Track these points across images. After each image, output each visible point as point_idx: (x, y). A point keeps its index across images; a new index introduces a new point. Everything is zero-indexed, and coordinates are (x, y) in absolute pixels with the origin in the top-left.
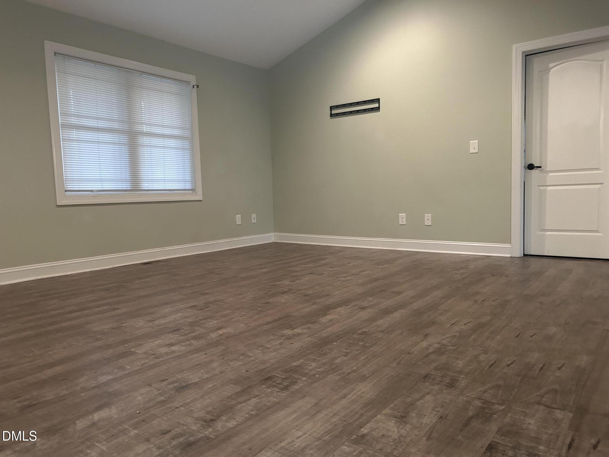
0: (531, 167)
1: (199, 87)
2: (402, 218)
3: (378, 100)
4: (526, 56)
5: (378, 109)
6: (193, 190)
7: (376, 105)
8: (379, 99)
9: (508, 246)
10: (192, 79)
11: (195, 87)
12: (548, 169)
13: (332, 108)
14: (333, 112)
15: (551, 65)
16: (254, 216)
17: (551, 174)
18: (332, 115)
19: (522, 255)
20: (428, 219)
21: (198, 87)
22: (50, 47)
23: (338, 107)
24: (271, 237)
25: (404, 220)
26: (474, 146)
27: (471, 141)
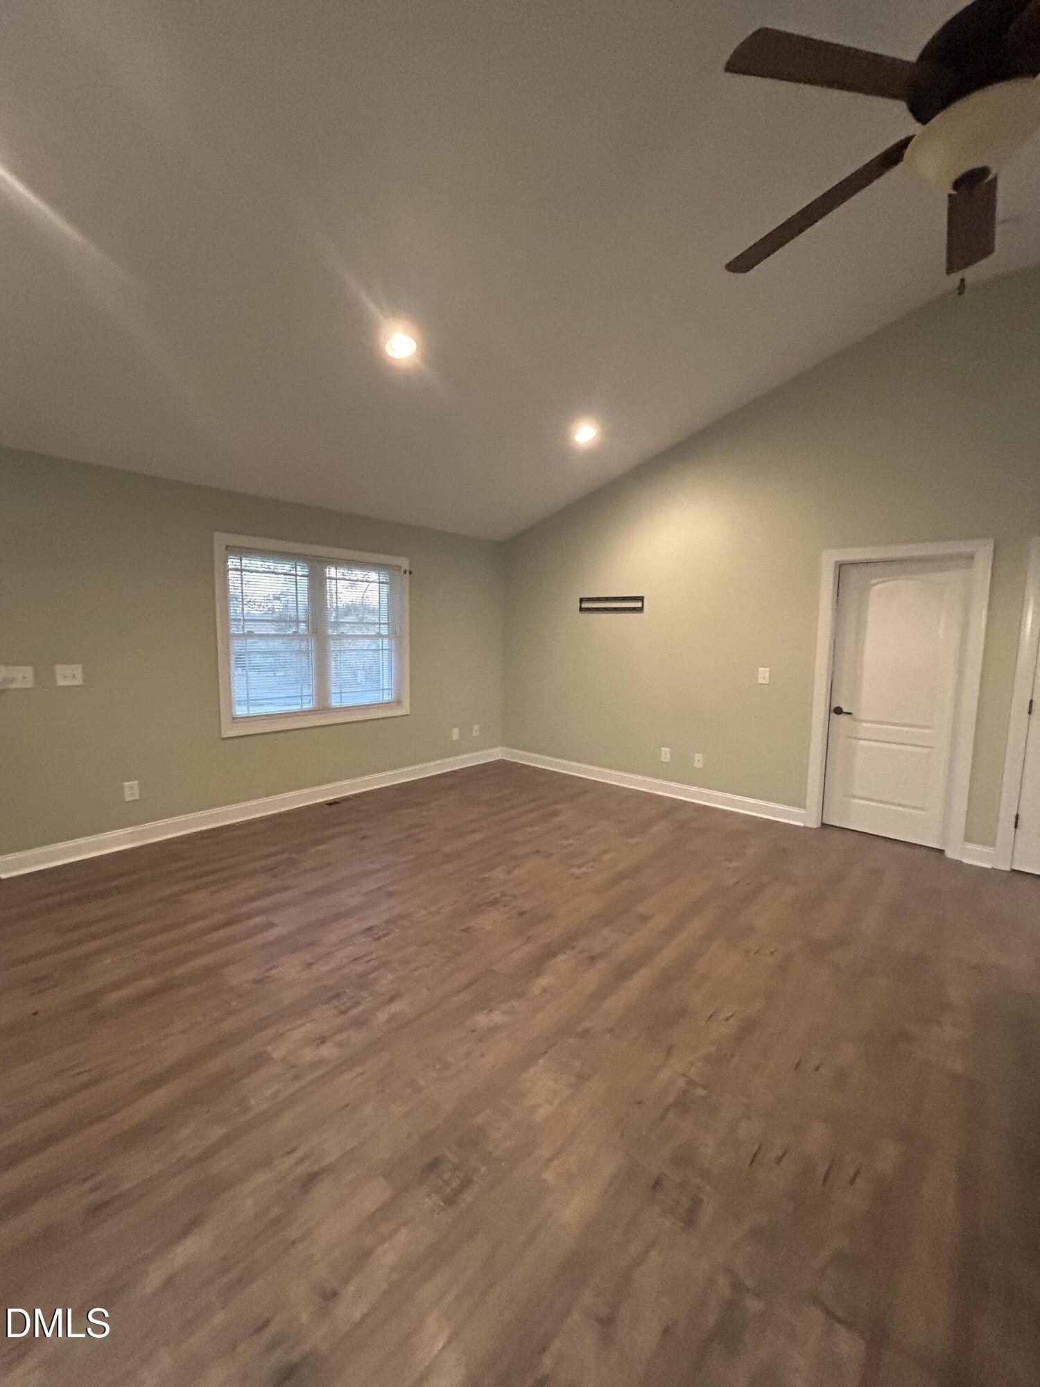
0: (838, 711)
1: (413, 574)
2: (665, 754)
3: (641, 599)
4: (840, 565)
5: (641, 610)
6: (398, 702)
7: (639, 604)
8: (643, 597)
9: (802, 811)
10: (404, 563)
11: (408, 572)
12: (861, 717)
13: (582, 600)
14: (584, 606)
15: (874, 581)
16: (476, 728)
17: (864, 724)
18: (581, 609)
19: (820, 825)
20: (698, 761)
21: (410, 573)
22: (221, 539)
23: (589, 600)
24: (497, 754)
25: (668, 756)
26: (764, 675)
27: (761, 667)
